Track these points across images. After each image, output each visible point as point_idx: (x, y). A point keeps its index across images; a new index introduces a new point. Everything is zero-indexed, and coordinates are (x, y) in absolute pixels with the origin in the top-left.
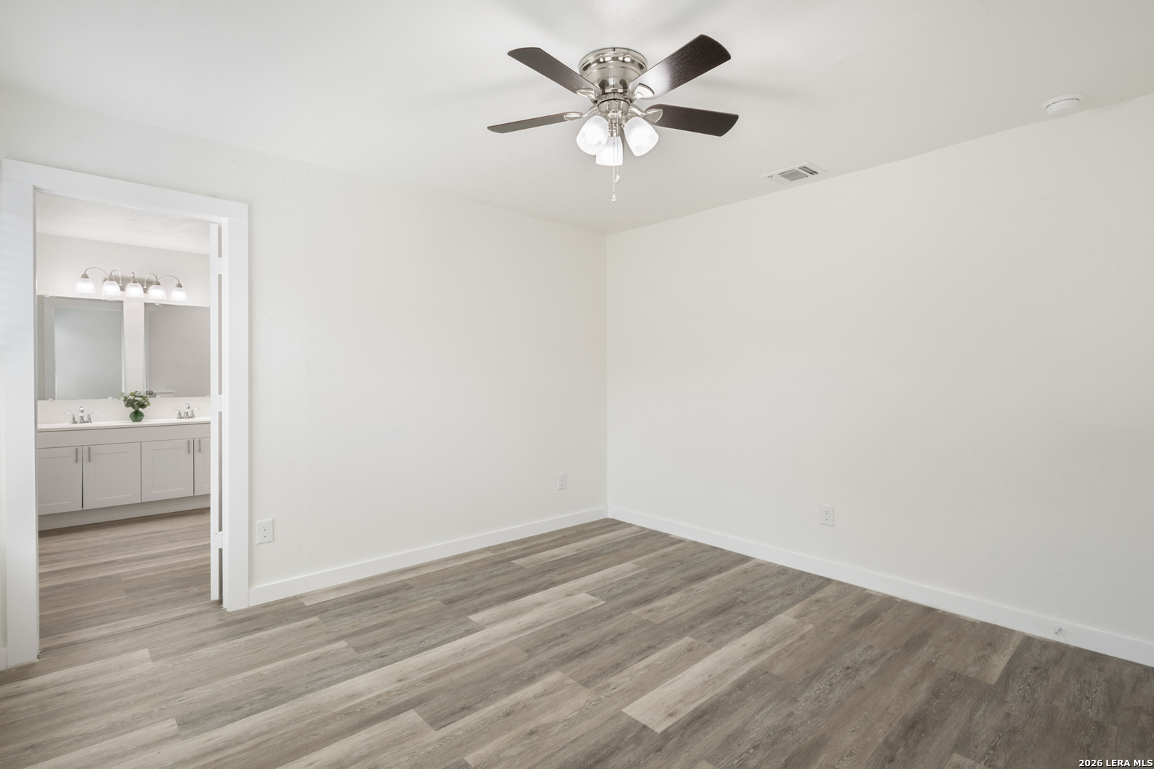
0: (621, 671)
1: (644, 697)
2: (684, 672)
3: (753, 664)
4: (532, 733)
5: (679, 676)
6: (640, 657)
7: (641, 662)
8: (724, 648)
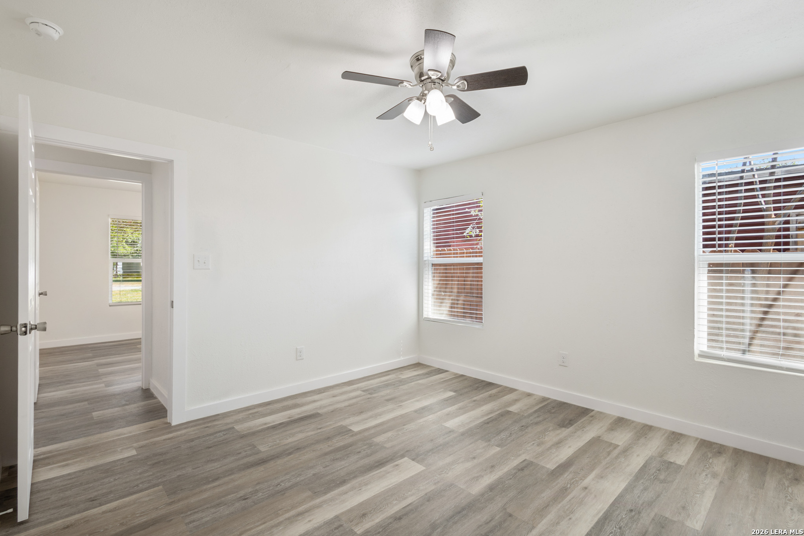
0: (426, 494)
1: (411, 475)
2: (378, 492)
3: (318, 501)
4: (474, 458)
5: (383, 490)
6: (410, 507)
7: (410, 503)
8: (332, 516)
